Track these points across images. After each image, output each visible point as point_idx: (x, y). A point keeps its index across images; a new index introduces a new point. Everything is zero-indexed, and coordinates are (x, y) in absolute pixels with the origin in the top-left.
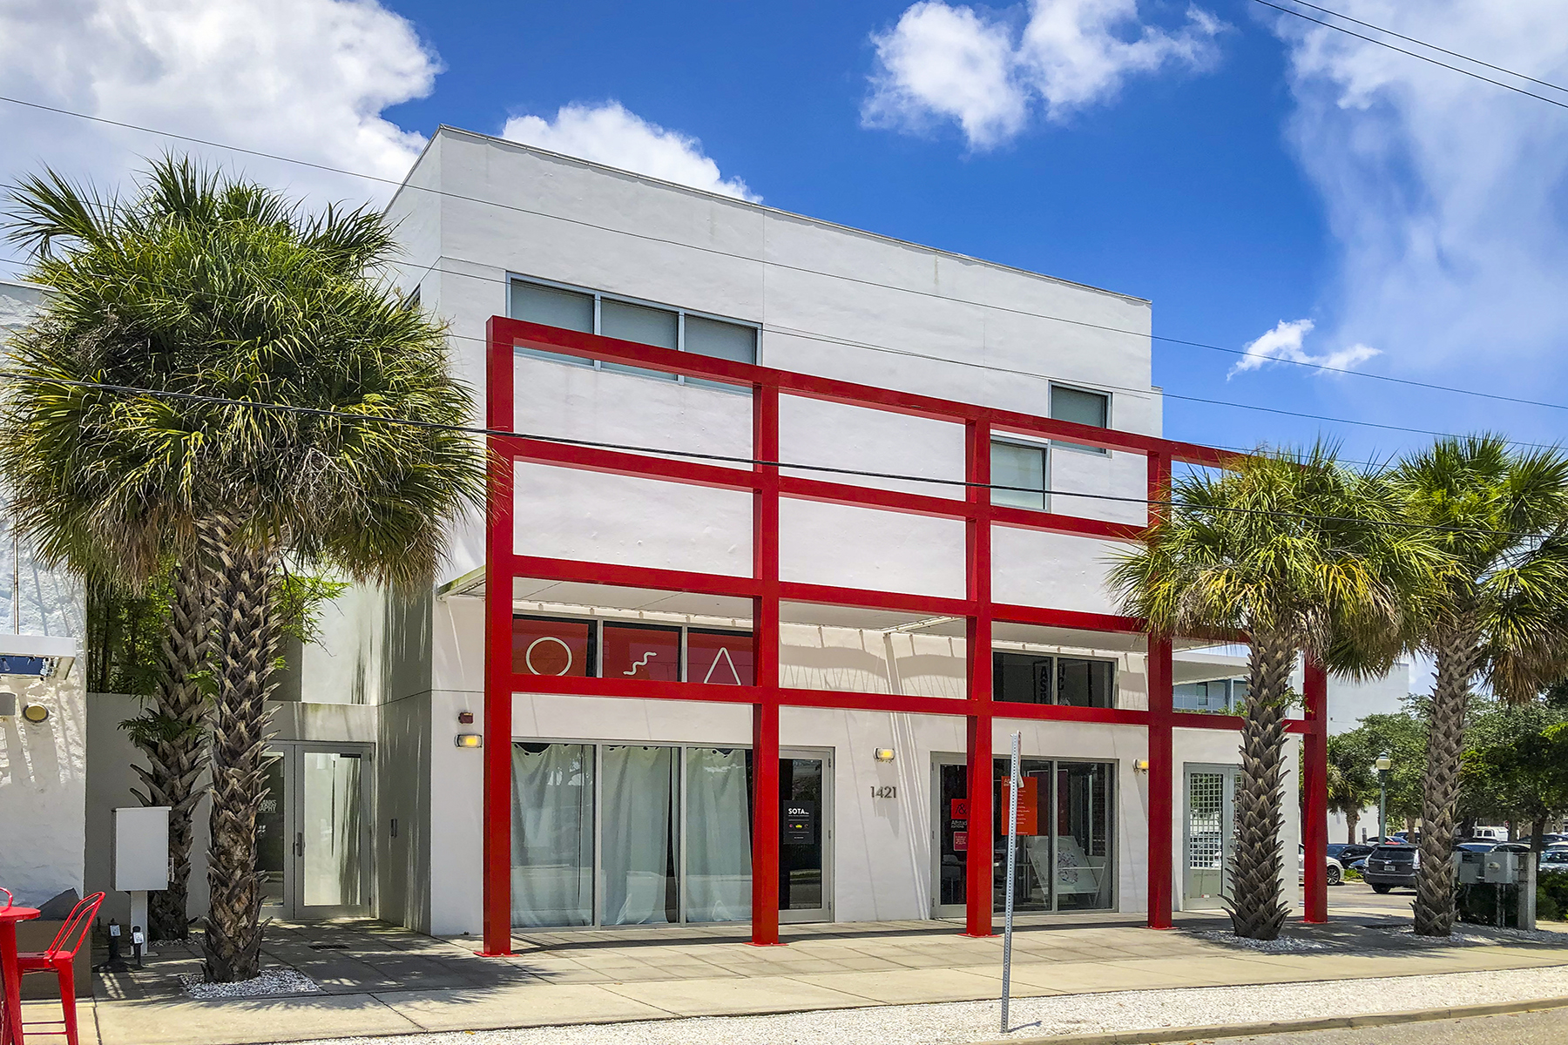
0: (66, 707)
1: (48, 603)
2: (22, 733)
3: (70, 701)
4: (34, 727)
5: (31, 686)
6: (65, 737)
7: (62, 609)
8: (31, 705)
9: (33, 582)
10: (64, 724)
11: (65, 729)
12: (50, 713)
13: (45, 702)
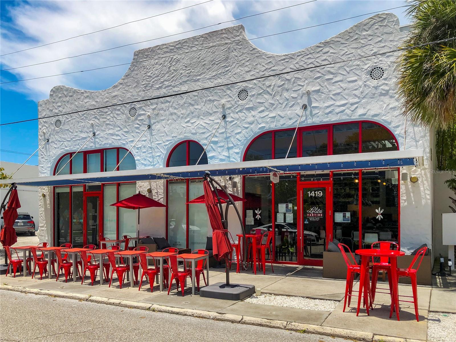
0: (424, 176)
1: (417, 138)
2: (410, 187)
3: (425, 174)
4: (414, 184)
5: (413, 170)
6: (424, 187)
7: (422, 140)
8: (413, 176)
9: (413, 132)
10: (423, 183)
11: (424, 184)
12: (419, 179)
13: (417, 175)
